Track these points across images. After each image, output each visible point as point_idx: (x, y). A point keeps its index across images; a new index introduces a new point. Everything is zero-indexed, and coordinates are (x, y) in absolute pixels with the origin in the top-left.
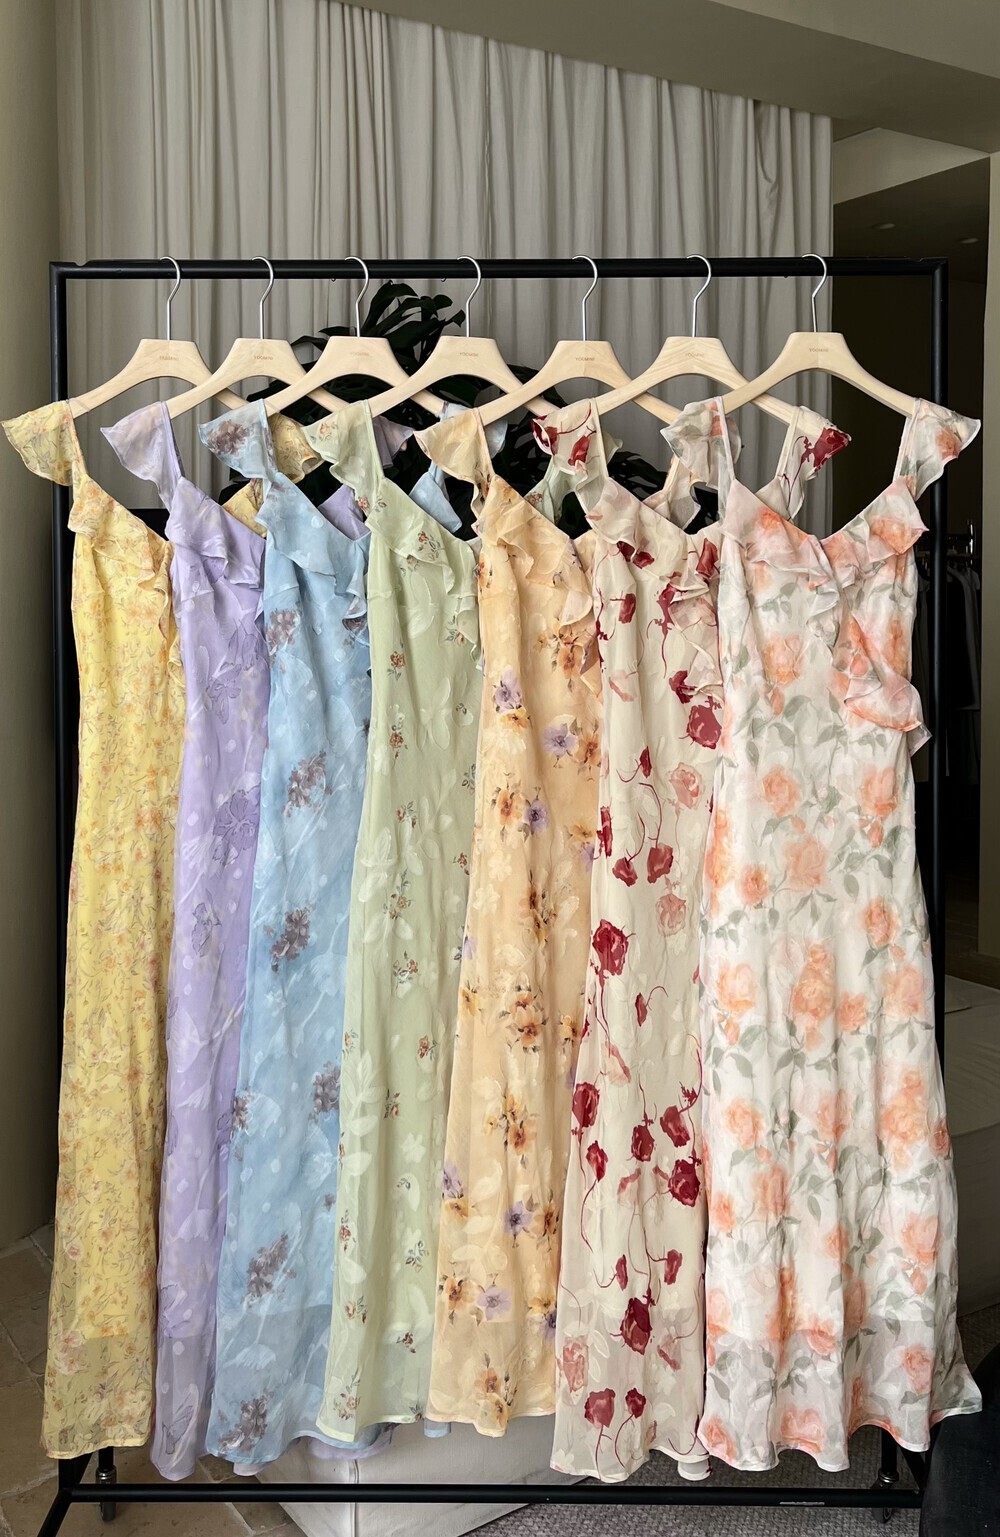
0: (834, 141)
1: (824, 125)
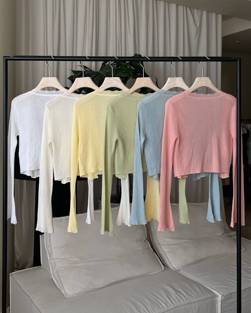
0: (222, 21)
1: (220, 17)
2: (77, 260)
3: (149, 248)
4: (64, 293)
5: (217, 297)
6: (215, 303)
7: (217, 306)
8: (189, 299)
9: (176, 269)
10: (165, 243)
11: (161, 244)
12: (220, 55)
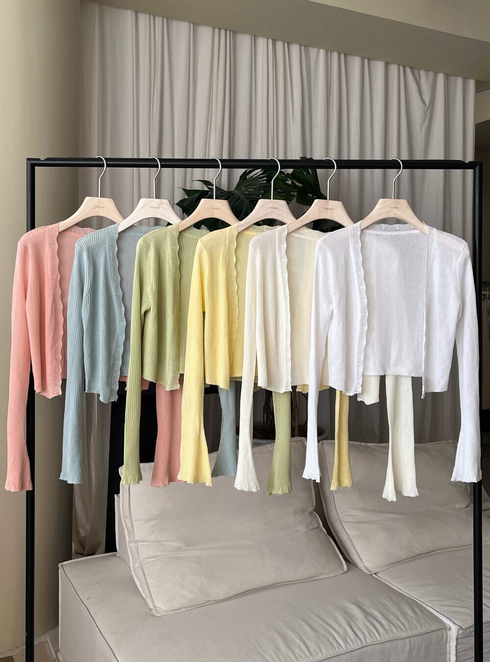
1: (472, 84)
2: (179, 544)
3: (318, 527)
4: (152, 607)
5: (449, 630)
6: (443, 642)
7: (448, 647)
8: (392, 632)
9: (371, 570)
10: (351, 520)
11: (343, 521)
12: (470, 158)
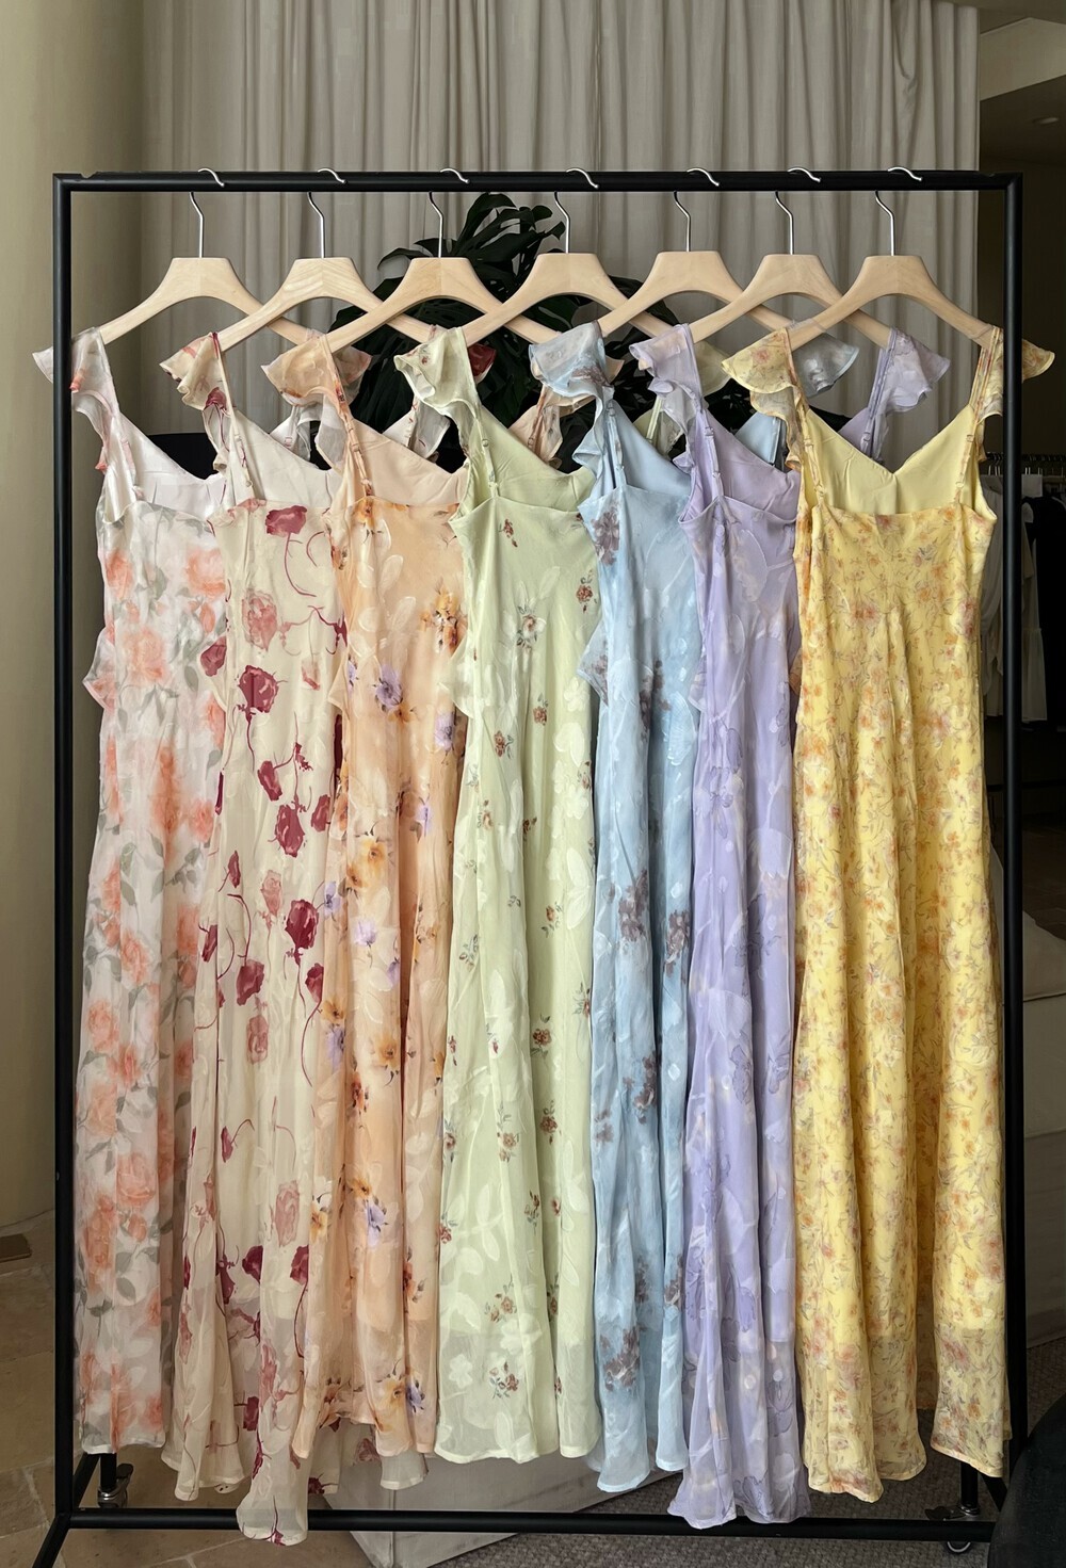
0: (981, 33)
1: (970, 16)
12: (969, 163)
